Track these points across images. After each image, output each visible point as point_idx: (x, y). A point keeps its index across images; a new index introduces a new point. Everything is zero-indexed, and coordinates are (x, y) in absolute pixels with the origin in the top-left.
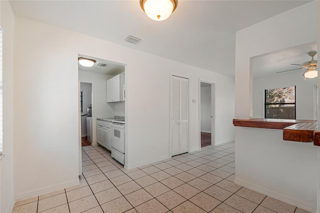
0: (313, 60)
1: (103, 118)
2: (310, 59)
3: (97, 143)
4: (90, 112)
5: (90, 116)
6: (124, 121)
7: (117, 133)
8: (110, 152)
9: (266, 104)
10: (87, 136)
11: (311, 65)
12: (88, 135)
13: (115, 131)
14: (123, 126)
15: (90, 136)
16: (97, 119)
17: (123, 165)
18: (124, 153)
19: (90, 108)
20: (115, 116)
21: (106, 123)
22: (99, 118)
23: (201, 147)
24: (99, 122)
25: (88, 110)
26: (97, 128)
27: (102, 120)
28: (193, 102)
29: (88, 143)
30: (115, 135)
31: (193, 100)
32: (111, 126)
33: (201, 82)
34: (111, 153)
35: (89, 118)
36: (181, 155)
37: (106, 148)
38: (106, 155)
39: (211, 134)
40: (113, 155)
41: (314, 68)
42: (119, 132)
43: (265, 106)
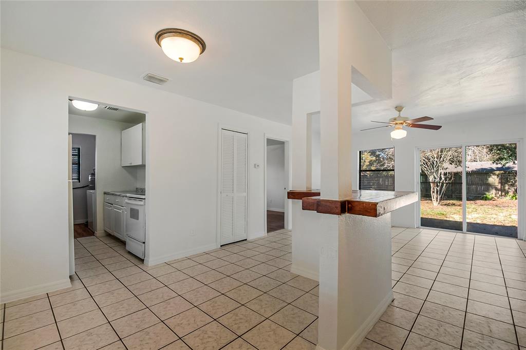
0: (399, 116)
1: (114, 192)
2: (395, 114)
3: (105, 231)
4: (93, 181)
5: (93, 188)
6: (145, 195)
7: (134, 214)
8: (123, 243)
9: (360, 171)
10: (87, 222)
11: (397, 122)
12: (89, 220)
13: (132, 210)
14: (142, 203)
15: (92, 222)
16: (105, 193)
17: (142, 261)
18: (144, 243)
19: (93, 175)
20: (137, 188)
21: (118, 199)
22: (107, 191)
23: (268, 232)
24: (108, 197)
25: (90, 178)
26: (104, 208)
27: (113, 194)
28: (255, 167)
29: (88, 231)
30: (131, 217)
31: (255, 165)
32: (127, 203)
33: (267, 139)
34: (125, 244)
35: (91, 191)
36: (235, 244)
37: (119, 239)
38: (118, 248)
39: (284, 213)
40: (128, 248)
41: (401, 126)
42: (137, 211)
43: (360, 174)
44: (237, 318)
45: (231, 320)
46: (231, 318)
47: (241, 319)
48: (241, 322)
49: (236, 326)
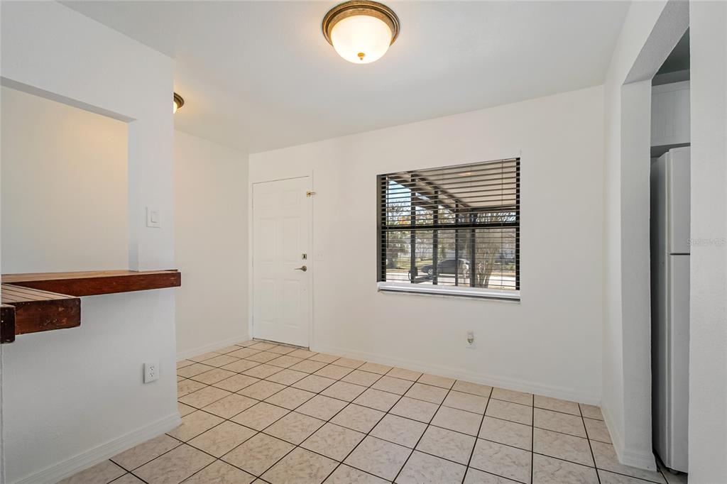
44: (265, 453)
45: (275, 448)
46: (275, 453)
47: (260, 452)
48: (259, 447)
49: (266, 442)
